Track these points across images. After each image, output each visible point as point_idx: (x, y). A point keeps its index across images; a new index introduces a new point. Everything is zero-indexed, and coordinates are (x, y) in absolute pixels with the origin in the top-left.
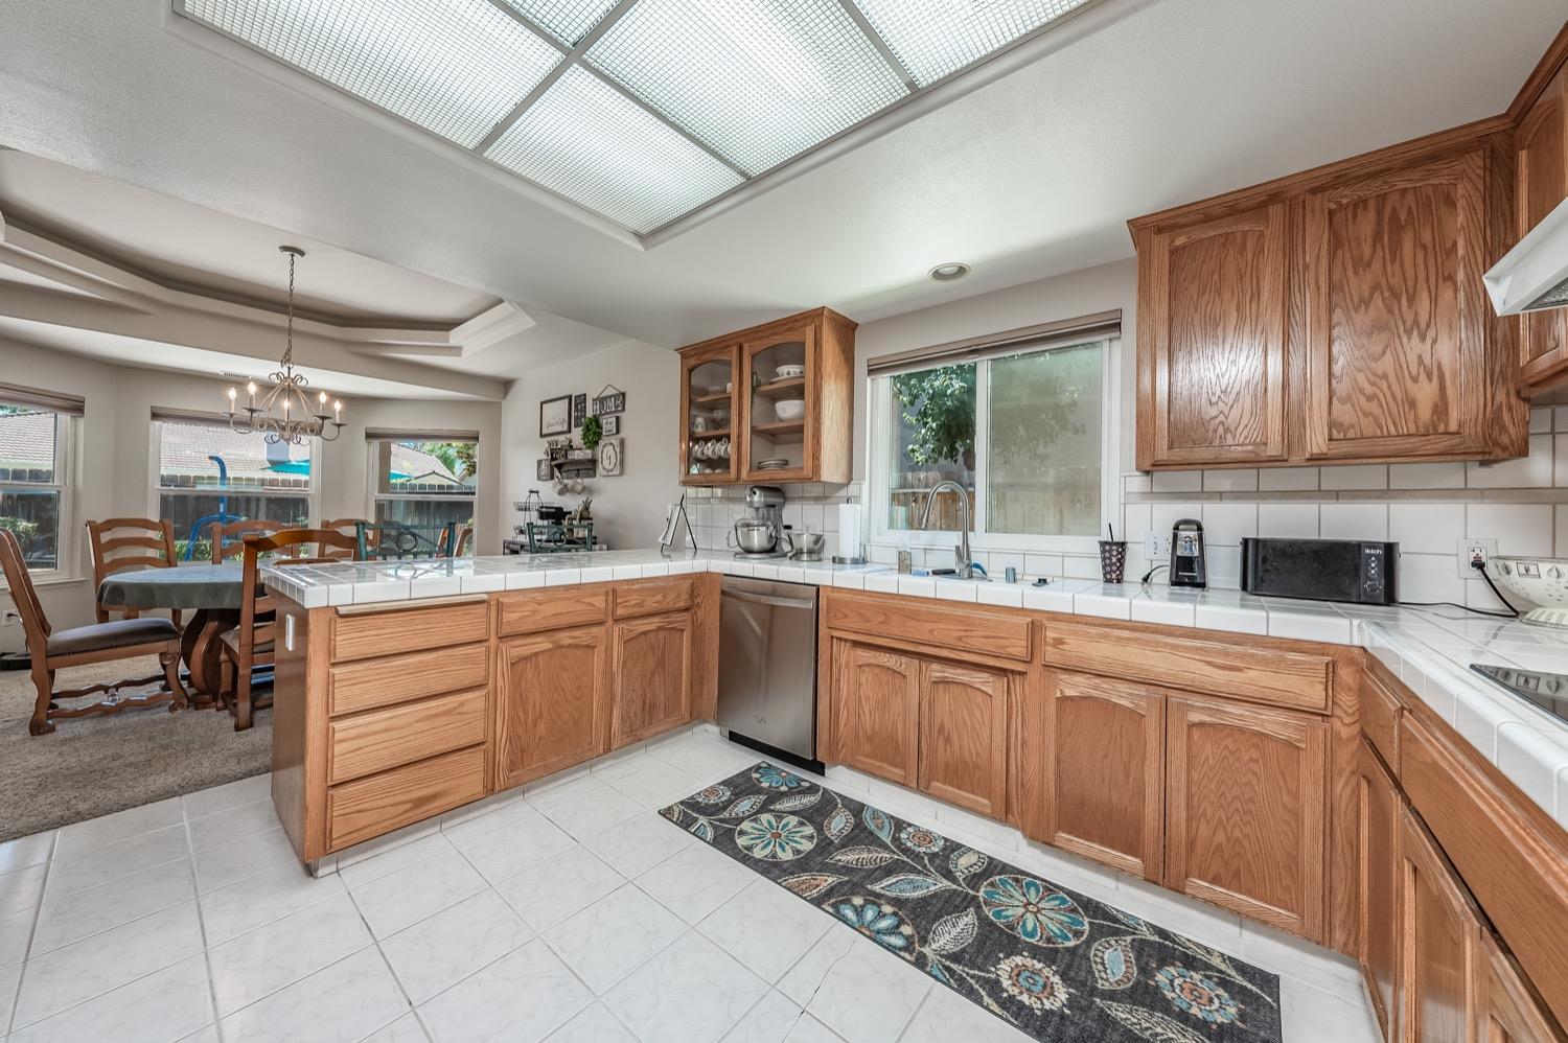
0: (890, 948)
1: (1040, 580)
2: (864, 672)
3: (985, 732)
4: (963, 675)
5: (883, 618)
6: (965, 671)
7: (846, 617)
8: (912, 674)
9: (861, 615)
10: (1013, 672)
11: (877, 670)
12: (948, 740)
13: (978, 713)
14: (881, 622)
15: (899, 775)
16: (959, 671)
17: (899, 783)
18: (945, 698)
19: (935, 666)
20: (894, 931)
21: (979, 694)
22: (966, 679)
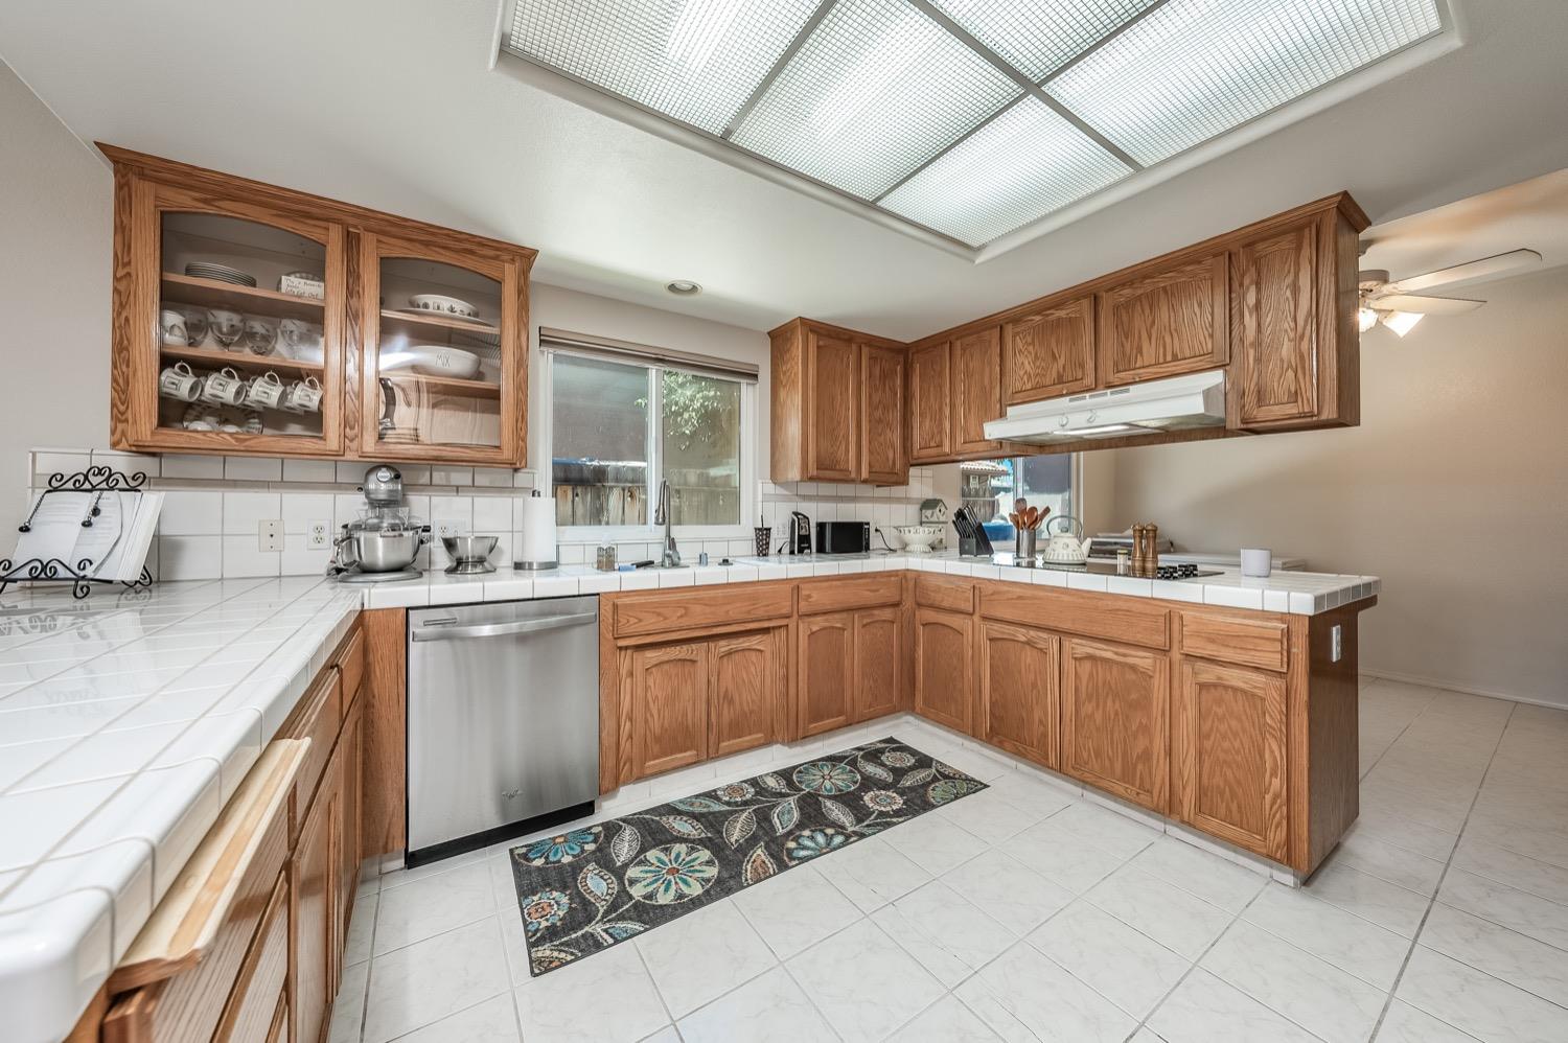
0: (839, 847)
1: (724, 561)
2: (652, 673)
3: (757, 683)
4: (744, 642)
5: (683, 611)
6: (745, 639)
7: (640, 620)
8: (701, 658)
9: (659, 614)
10: (774, 628)
11: (666, 667)
12: (731, 702)
13: (753, 669)
14: (681, 616)
15: (690, 756)
16: (741, 640)
17: (695, 763)
18: (729, 668)
19: (722, 643)
20: (829, 838)
21: (753, 653)
22: (746, 645)
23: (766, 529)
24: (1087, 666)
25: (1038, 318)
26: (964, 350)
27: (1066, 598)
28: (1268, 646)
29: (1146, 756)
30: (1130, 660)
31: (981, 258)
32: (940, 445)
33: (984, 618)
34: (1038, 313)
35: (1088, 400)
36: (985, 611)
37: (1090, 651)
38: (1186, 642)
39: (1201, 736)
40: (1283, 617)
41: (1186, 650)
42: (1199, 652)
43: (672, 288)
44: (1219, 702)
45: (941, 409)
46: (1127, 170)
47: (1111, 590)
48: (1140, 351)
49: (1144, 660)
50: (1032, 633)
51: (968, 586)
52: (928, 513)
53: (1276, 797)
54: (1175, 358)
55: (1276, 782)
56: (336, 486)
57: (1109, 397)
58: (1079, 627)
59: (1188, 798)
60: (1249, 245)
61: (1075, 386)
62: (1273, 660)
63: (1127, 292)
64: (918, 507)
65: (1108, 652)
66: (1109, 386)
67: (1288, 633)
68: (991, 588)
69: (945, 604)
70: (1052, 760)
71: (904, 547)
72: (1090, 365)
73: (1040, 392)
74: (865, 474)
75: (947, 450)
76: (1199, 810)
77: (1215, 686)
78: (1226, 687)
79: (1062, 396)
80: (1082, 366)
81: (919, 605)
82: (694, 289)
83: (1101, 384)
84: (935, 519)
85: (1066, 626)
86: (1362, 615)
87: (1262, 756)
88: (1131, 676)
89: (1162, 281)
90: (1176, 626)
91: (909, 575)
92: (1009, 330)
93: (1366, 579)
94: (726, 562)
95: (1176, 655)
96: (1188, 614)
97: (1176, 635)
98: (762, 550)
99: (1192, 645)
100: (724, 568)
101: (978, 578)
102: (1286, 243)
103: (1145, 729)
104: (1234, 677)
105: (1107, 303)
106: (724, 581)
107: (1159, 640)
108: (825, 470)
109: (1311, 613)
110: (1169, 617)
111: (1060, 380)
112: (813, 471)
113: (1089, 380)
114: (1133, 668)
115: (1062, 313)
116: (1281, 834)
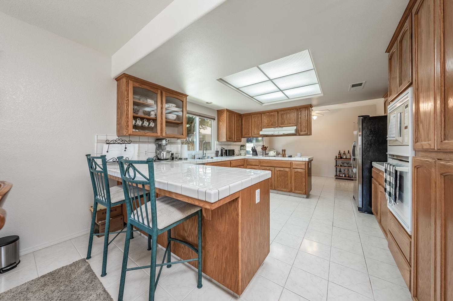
23: (218, 151)
24: (279, 172)
25: (268, 114)
26: (254, 117)
27: (275, 161)
28: (303, 165)
29: (288, 184)
30: (285, 170)
31: (263, 105)
32: (249, 134)
33: (261, 166)
34: (268, 113)
35: (277, 129)
36: (261, 165)
37: (279, 169)
38: (293, 166)
39: (295, 179)
40: (305, 161)
41: (293, 167)
42: (295, 167)
43: (207, 103)
44: (297, 174)
45: (249, 128)
46: (288, 98)
47: (282, 159)
48: (285, 122)
49: (287, 170)
50: (270, 168)
51: (258, 161)
52: (242, 148)
53: (304, 186)
54: (290, 124)
55: (304, 184)
56: (149, 142)
57: (280, 129)
58: (278, 166)
59: (293, 189)
60: (300, 109)
61: (274, 126)
62: (304, 167)
63: (283, 112)
64: (240, 146)
65: (282, 169)
66: (280, 127)
67: (305, 164)
68: (262, 161)
69: (253, 164)
70: (273, 188)
71: (240, 154)
72: (277, 123)
73: (268, 126)
74: (235, 140)
75: (250, 135)
76: (295, 190)
77: (297, 172)
78: (298, 172)
79: (272, 128)
80: (276, 123)
81: (247, 165)
82: (211, 103)
83: (278, 126)
84: (244, 149)
85: (276, 166)
86: (312, 162)
87: (302, 180)
88: (285, 172)
89: (288, 111)
90: (292, 164)
91: (245, 159)
92: (263, 115)
93: (312, 157)
94: (212, 158)
95: (292, 168)
96: (293, 162)
97: (292, 166)
98: (217, 155)
99: (294, 167)
100: (212, 159)
101: (260, 159)
102: (304, 109)
103: (287, 180)
104: (299, 170)
105: (280, 113)
106: (212, 162)
107: (289, 166)
108: (230, 139)
109: (308, 161)
110: (291, 163)
111: (272, 125)
112: (228, 140)
113: (277, 126)
114: (286, 171)
115: (272, 114)
116: (305, 191)
